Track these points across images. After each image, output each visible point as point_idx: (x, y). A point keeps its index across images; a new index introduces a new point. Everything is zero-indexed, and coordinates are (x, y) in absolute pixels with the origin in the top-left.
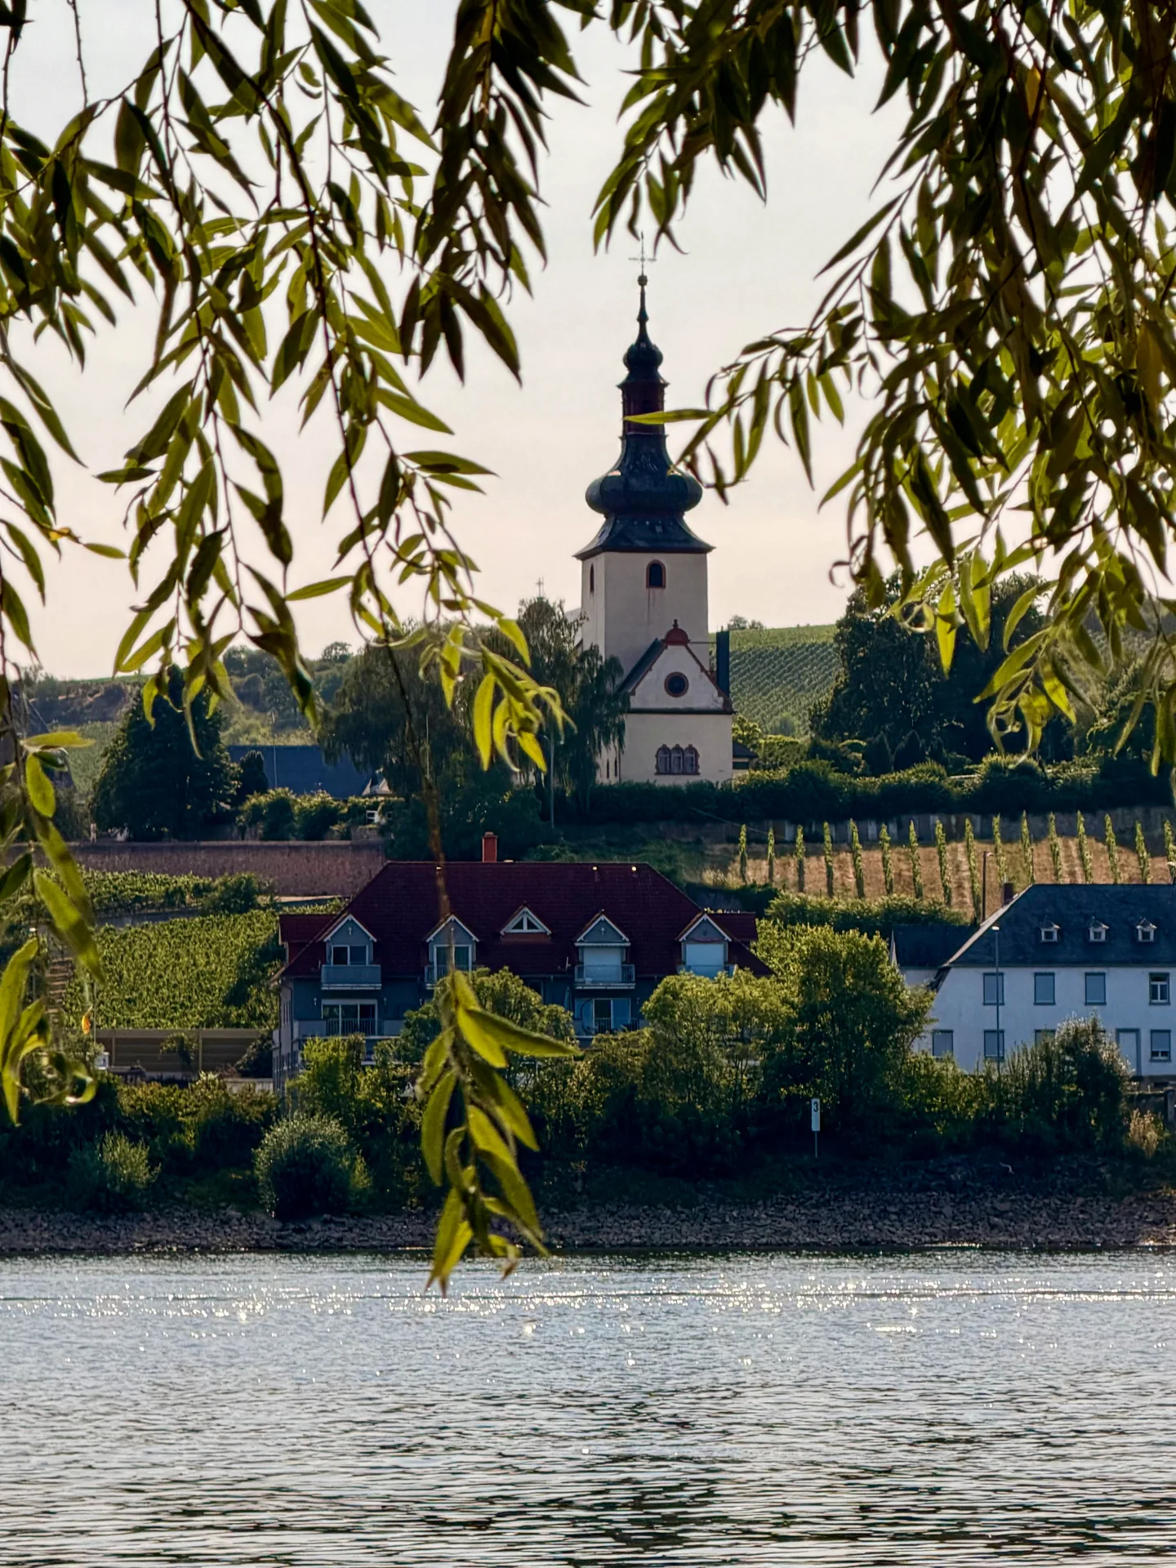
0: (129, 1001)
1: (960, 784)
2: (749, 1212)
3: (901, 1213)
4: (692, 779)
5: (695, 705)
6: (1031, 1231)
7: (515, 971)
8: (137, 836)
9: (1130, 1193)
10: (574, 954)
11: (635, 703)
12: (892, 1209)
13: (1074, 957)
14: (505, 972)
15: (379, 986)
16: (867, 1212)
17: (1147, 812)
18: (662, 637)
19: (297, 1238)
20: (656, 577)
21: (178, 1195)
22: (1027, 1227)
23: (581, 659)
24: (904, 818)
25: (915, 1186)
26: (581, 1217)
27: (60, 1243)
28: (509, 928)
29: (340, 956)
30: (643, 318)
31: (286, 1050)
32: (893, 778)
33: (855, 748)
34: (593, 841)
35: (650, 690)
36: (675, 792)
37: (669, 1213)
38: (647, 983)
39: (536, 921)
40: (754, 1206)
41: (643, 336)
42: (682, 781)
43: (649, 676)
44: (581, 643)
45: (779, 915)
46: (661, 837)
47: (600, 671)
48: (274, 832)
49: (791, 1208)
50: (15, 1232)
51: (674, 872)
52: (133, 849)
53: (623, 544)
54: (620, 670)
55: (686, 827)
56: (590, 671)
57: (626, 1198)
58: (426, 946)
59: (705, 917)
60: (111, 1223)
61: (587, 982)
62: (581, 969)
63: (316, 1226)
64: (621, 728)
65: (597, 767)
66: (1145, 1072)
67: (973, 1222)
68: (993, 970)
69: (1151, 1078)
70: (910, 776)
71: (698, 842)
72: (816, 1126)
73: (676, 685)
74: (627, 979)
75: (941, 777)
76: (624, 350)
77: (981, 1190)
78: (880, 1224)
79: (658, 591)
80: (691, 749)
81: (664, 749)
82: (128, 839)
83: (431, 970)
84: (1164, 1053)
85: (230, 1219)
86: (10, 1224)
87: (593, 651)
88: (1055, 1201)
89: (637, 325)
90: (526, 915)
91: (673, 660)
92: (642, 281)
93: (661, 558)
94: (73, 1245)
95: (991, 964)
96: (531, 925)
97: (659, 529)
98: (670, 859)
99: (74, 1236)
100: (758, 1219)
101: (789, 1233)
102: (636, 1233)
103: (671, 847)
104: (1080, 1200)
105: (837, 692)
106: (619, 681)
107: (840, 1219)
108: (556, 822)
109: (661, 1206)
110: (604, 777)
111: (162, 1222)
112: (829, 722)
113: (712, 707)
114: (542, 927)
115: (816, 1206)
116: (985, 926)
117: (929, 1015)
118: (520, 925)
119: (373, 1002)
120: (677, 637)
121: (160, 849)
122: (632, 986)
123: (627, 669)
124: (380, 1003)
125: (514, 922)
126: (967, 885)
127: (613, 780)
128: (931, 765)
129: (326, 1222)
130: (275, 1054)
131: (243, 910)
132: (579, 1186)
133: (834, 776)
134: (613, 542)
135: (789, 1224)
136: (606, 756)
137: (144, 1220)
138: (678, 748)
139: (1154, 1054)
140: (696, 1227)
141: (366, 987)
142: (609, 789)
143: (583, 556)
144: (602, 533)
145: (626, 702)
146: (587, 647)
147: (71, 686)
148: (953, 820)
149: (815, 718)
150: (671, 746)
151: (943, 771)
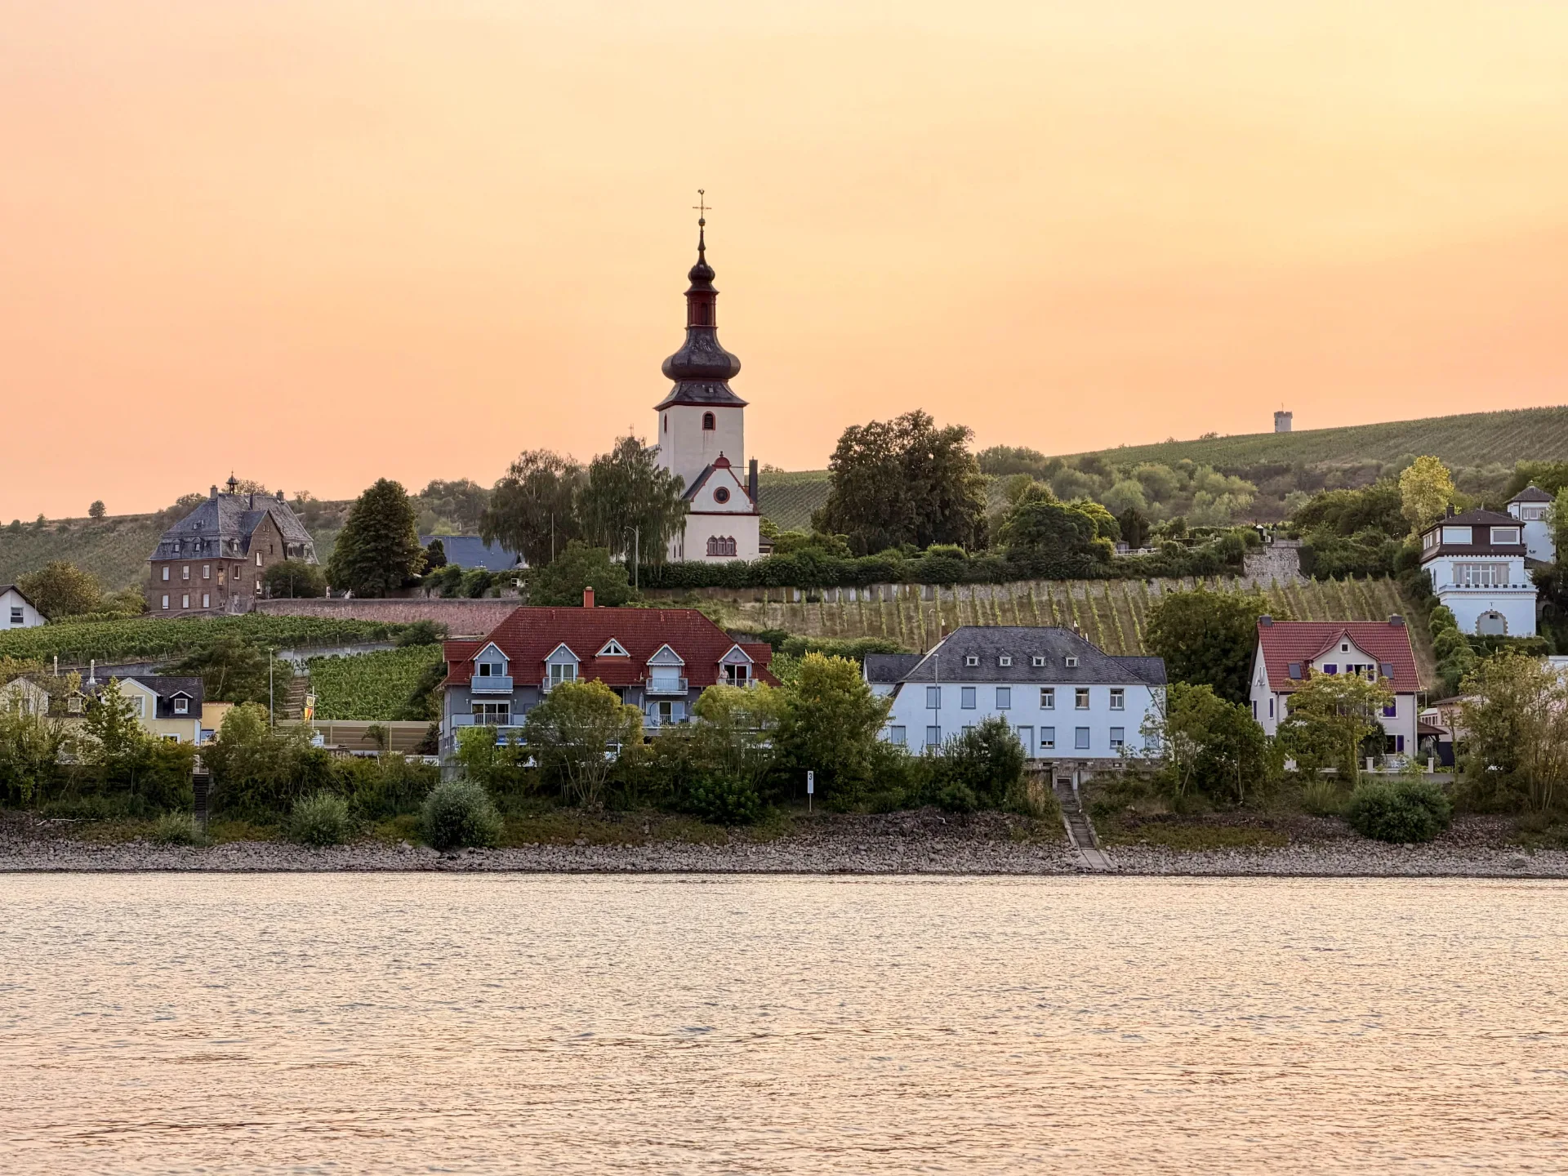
0: (346, 703)
1: (912, 564)
2: (763, 848)
3: (868, 850)
4: (730, 559)
5: (734, 510)
6: (958, 863)
7: (604, 680)
8: (359, 595)
9: (1025, 837)
10: (645, 670)
11: (694, 507)
12: (862, 847)
13: (990, 677)
14: (598, 681)
15: (511, 691)
16: (844, 849)
17: (1038, 585)
18: (712, 463)
19: (451, 863)
20: (709, 422)
21: (368, 833)
22: (955, 860)
23: (657, 477)
24: (875, 587)
25: (878, 831)
26: (648, 851)
27: (286, 865)
28: (601, 653)
29: (485, 670)
30: (702, 248)
31: (447, 735)
32: (865, 559)
33: (842, 540)
34: (664, 600)
35: (704, 499)
36: (719, 568)
37: (708, 848)
38: (695, 690)
39: (620, 647)
40: (766, 844)
41: (702, 260)
42: (724, 561)
43: (703, 490)
44: (658, 467)
45: (788, 650)
46: (711, 597)
47: (670, 484)
48: (449, 593)
49: (792, 846)
50: (255, 857)
51: (717, 621)
52: (354, 603)
53: (687, 400)
54: (682, 484)
55: (727, 591)
56: (663, 485)
57: (679, 838)
58: (544, 663)
59: (736, 646)
60: (322, 852)
61: (654, 689)
62: (651, 681)
63: (464, 855)
64: (684, 524)
65: (667, 550)
66: (1037, 756)
67: (918, 857)
68: (933, 685)
69: (1041, 760)
70: (877, 558)
71: (735, 601)
72: (810, 790)
73: (722, 495)
74: (683, 688)
75: (899, 559)
76: (689, 270)
77: (924, 835)
78: (854, 858)
79: (710, 431)
80: (731, 539)
81: (713, 539)
82: (352, 597)
83: (547, 680)
84: (1050, 743)
85: (404, 850)
86: (251, 852)
87: (666, 470)
88: (974, 843)
89: (698, 253)
90: (613, 643)
91: (719, 479)
92: (702, 223)
93: (713, 410)
94: (295, 866)
95: (932, 680)
96: (616, 651)
97: (711, 390)
98: (715, 612)
99: (295, 860)
100: (770, 853)
101: (791, 863)
102: (685, 861)
103: (716, 605)
104: (992, 843)
105: (830, 503)
106: (683, 492)
107: (827, 854)
108: (639, 587)
109: (702, 843)
110: (671, 558)
111: (357, 852)
112: (824, 523)
113: (745, 511)
114: (624, 652)
115: (809, 845)
116: (929, 654)
117: (890, 714)
118: (609, 651)
119: (507, 702)
120: (723, 463)
121: (372, 603)
122: (686, 693)
123: (688, 485)
124: (513, 702)
125: (605, 648)
126: (916, 631)
127: (678, 559)
128: (893, 550)
129: (470, 852)
130: (440, 738)
131: (426, 643)
132: (646, 829)
133: (827, 558)
134: (680, 400)
135: (790, 857)
136: (672, 543)
137: (344, 850)
138: (722, 539)
139: (1044, 743)
140: (727, 858)
141: (501, 691)
142: (675, 565)
143: (660, 408)
144: (673, 392)
145: (688, 507)
146: (661, 469)
147: (330, 505)
148: (908, 588)
149: (815, 519)
150: (717, 537)
151: (901, 555)
